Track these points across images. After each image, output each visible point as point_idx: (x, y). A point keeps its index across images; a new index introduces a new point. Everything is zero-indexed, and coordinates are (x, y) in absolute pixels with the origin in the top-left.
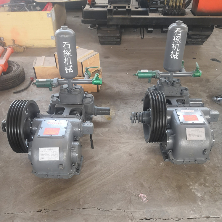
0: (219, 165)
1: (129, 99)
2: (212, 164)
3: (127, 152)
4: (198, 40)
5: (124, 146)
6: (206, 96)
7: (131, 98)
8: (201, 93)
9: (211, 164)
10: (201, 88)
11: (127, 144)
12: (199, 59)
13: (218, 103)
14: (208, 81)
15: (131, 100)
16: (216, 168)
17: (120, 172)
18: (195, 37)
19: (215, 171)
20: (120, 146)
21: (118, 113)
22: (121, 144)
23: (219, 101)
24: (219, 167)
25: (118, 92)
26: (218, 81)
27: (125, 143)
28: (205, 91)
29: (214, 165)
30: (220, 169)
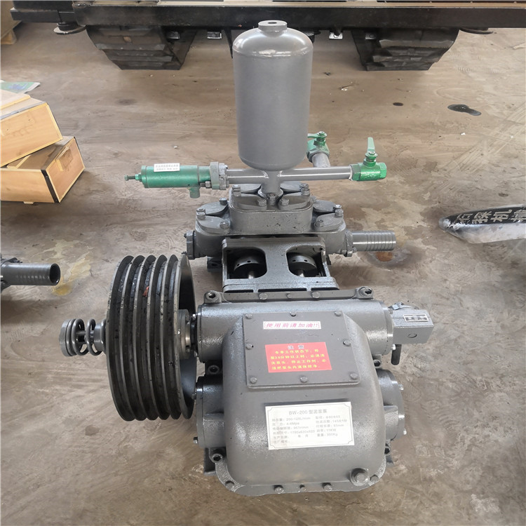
0: (433, 473)
1: (157, 224)
2: (407, 467)
3: (82, 421)
4: (412, 59)
5: (79, 396)
6: (421, 213)
7: (166, 219)
8: (405, 203)
9: (402, 467)
10: (407, 187)
11: (93, 386)
12: (415, 106)
13: (457, 235)
14: (431, 166)
15: (162, 228)
16: (418, 487)
17: (23, 508)
18: (401, 53)
19: (413, 498)
20: (62, 395)
21: (100, 270)
22: (67, 388)
23: (459, 231)
24: (431, 480)
25: (127, 200)
26: (464, 167)
27: (88, 380)
28: (417, 198)
29: (413, 470)
30: (436, 489)
